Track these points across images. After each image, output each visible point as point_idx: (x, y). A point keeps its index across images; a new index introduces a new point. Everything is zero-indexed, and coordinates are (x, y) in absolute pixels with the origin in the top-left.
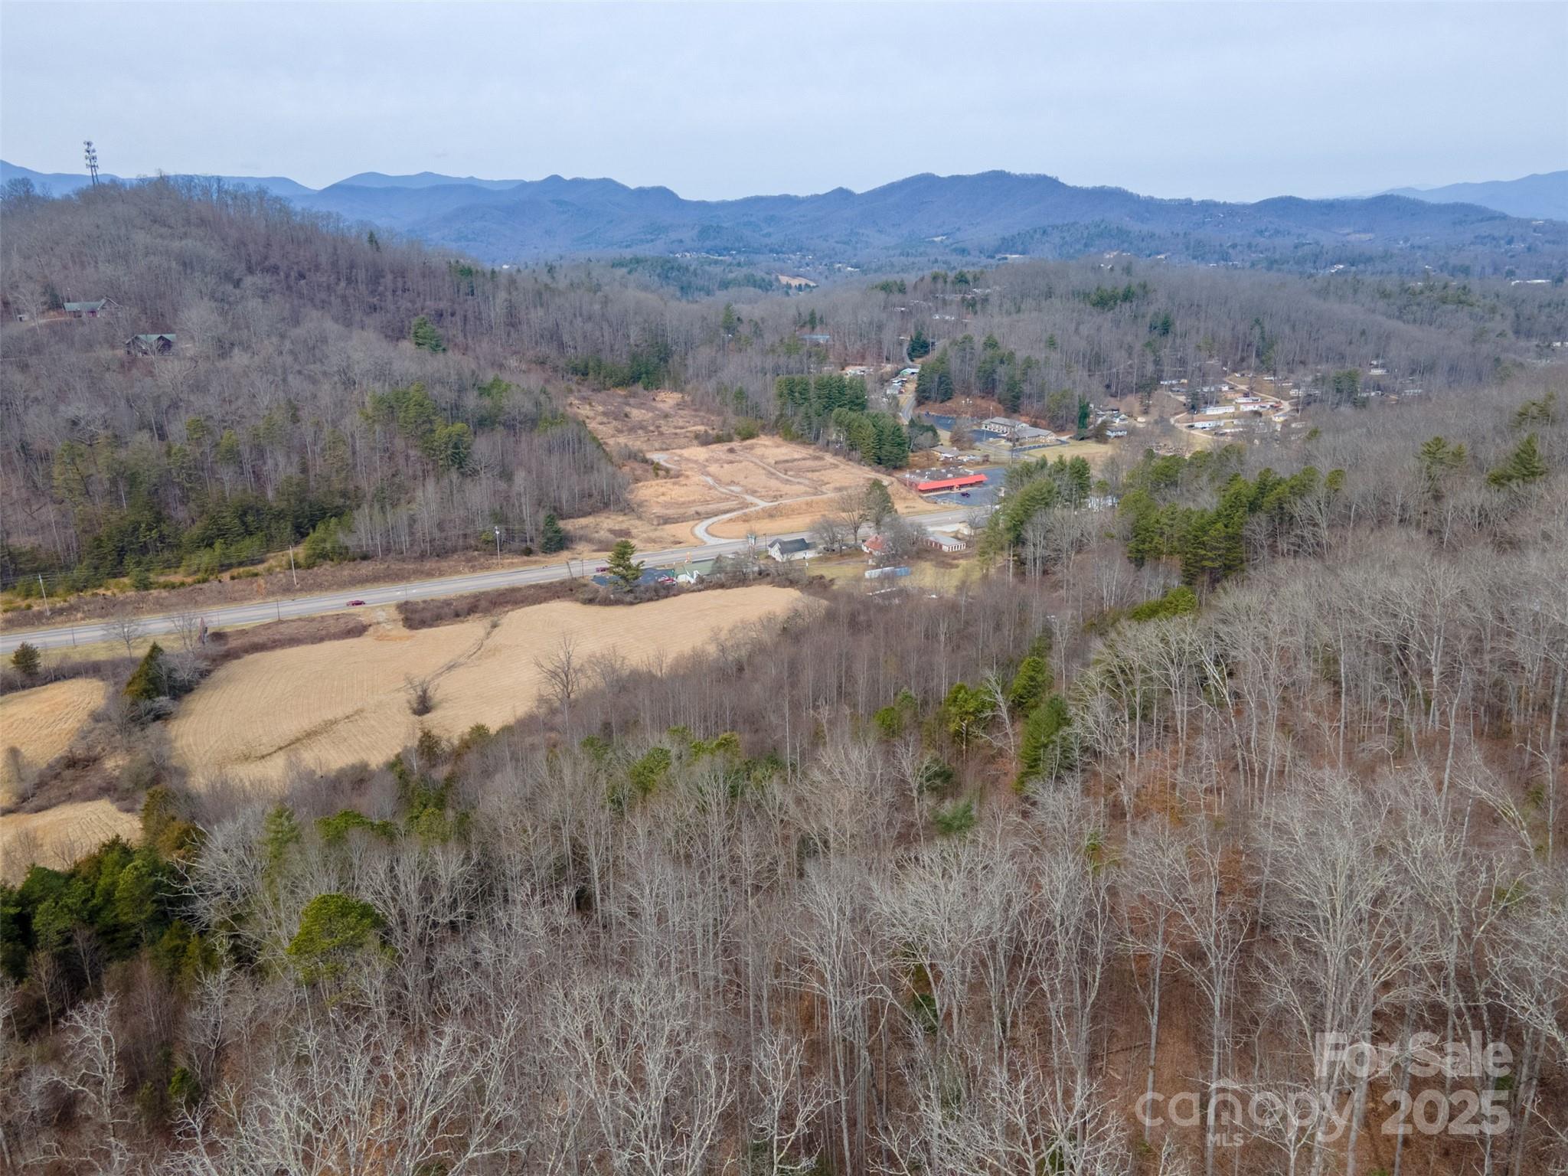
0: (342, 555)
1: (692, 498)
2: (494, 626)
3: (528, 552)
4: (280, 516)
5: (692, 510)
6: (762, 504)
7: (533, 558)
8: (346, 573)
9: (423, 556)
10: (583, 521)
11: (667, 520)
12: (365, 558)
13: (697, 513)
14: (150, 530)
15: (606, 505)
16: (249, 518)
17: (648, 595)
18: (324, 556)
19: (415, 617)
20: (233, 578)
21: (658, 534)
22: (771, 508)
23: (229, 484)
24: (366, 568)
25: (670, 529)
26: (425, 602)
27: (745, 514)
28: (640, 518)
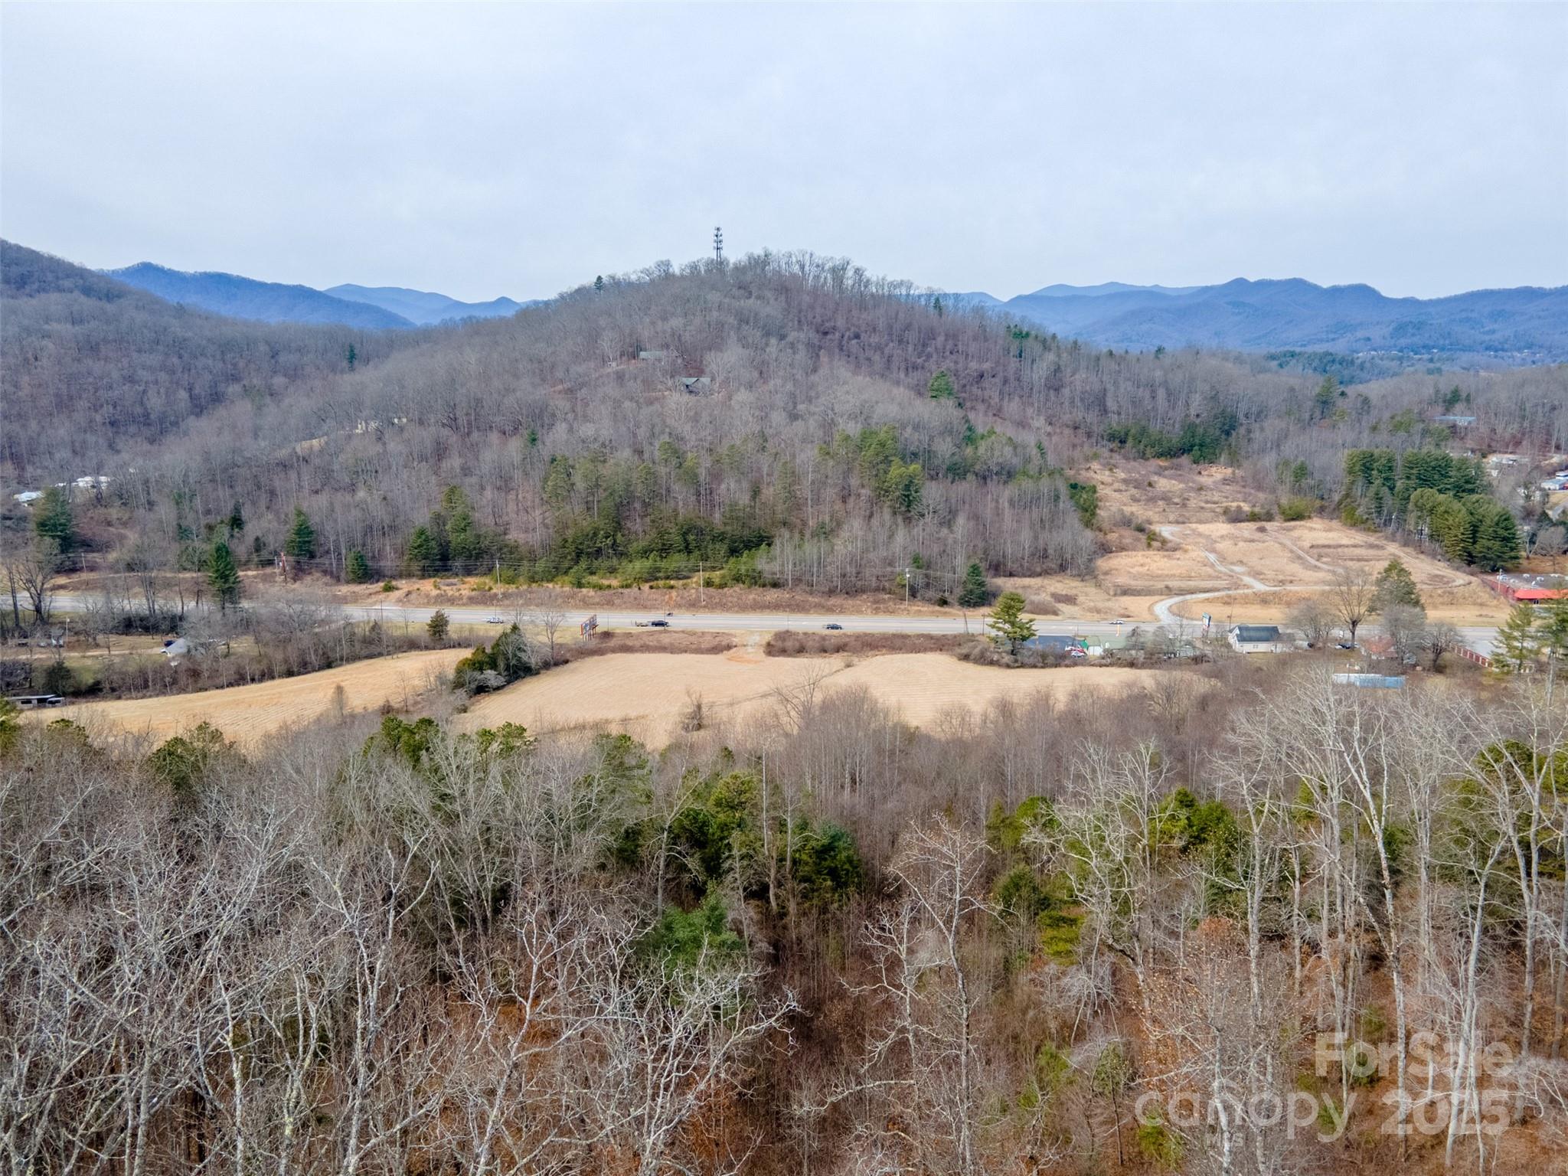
0: (755, 580)
1: (1173, 572)
2: (848, 666)
3: (943, 602)
4: (721, 537)
5: (1161, 585)
6: (1259, 587)
7: (946, 609)
8: (751, 597)
9: (831, 592)
10: (1027, 581)
11: (1126, 592)
12: (775, 585)
13: (1167, 587)
14: (607, 538)
15: (1062, 568)
16: (691, 537)
17: (1031, 660)
18: (738, 579)
19: (781, 646)
20: (651, 587)
21: (1109, 604)
22: (1265, 593)
23: (682, 503)
24: (772, 595)
25: (1127, 601)
26: (805, 634)
27: (1229, 596)
28: (1098, 585)
